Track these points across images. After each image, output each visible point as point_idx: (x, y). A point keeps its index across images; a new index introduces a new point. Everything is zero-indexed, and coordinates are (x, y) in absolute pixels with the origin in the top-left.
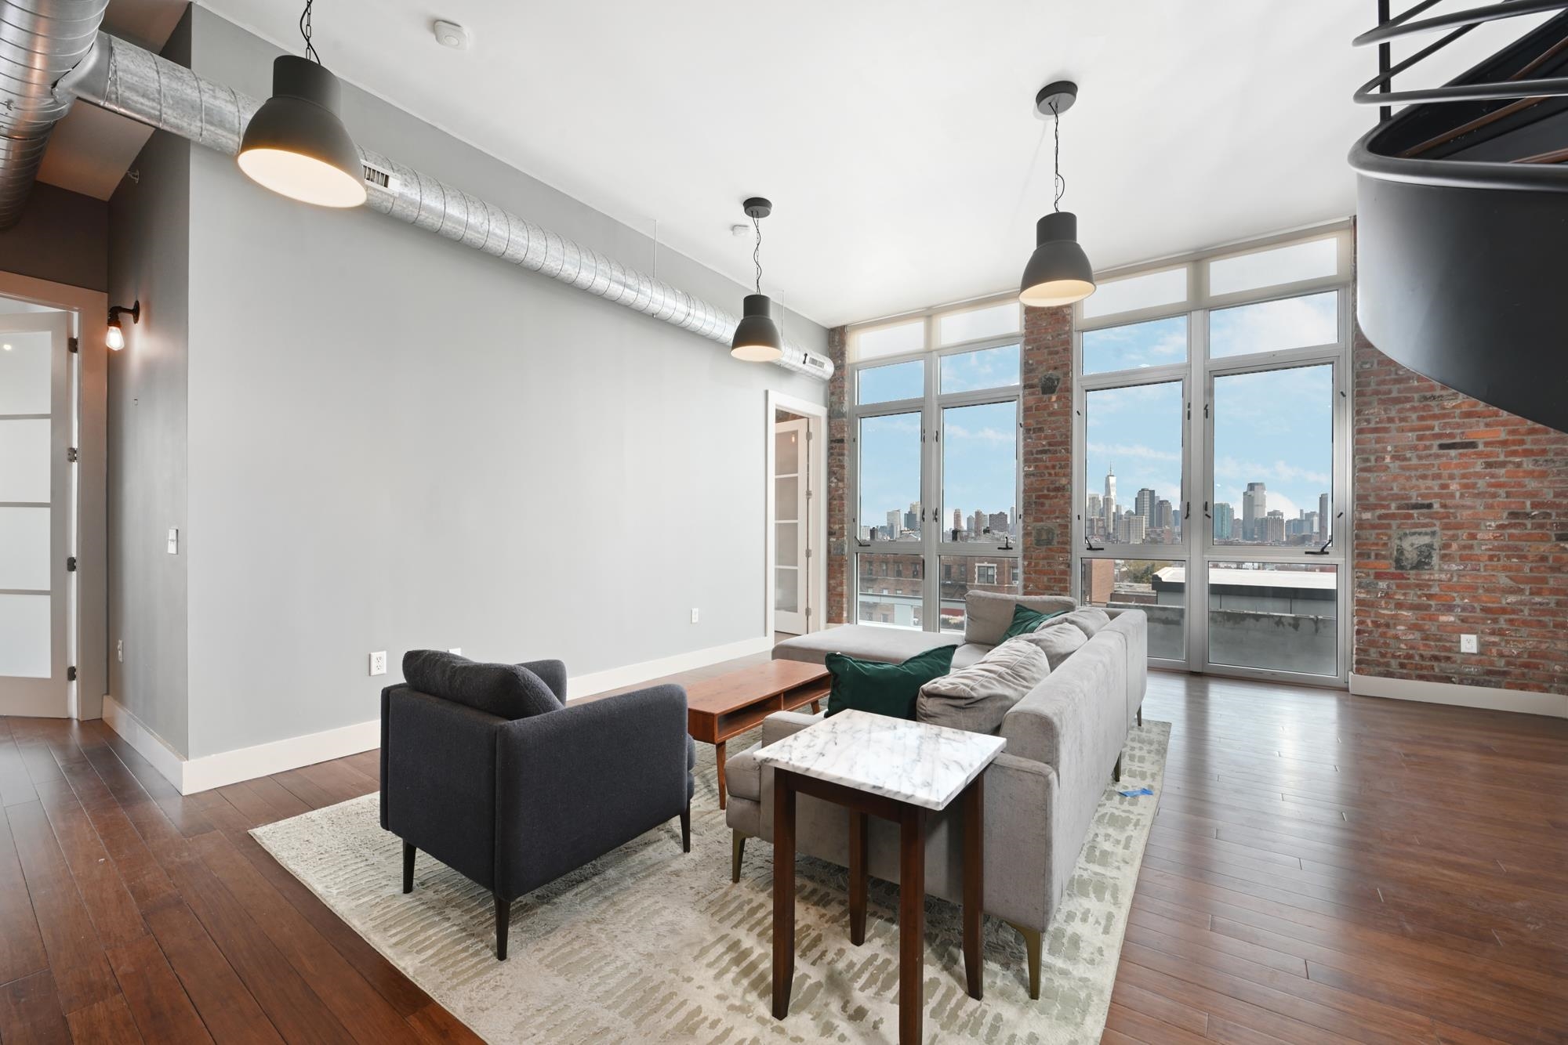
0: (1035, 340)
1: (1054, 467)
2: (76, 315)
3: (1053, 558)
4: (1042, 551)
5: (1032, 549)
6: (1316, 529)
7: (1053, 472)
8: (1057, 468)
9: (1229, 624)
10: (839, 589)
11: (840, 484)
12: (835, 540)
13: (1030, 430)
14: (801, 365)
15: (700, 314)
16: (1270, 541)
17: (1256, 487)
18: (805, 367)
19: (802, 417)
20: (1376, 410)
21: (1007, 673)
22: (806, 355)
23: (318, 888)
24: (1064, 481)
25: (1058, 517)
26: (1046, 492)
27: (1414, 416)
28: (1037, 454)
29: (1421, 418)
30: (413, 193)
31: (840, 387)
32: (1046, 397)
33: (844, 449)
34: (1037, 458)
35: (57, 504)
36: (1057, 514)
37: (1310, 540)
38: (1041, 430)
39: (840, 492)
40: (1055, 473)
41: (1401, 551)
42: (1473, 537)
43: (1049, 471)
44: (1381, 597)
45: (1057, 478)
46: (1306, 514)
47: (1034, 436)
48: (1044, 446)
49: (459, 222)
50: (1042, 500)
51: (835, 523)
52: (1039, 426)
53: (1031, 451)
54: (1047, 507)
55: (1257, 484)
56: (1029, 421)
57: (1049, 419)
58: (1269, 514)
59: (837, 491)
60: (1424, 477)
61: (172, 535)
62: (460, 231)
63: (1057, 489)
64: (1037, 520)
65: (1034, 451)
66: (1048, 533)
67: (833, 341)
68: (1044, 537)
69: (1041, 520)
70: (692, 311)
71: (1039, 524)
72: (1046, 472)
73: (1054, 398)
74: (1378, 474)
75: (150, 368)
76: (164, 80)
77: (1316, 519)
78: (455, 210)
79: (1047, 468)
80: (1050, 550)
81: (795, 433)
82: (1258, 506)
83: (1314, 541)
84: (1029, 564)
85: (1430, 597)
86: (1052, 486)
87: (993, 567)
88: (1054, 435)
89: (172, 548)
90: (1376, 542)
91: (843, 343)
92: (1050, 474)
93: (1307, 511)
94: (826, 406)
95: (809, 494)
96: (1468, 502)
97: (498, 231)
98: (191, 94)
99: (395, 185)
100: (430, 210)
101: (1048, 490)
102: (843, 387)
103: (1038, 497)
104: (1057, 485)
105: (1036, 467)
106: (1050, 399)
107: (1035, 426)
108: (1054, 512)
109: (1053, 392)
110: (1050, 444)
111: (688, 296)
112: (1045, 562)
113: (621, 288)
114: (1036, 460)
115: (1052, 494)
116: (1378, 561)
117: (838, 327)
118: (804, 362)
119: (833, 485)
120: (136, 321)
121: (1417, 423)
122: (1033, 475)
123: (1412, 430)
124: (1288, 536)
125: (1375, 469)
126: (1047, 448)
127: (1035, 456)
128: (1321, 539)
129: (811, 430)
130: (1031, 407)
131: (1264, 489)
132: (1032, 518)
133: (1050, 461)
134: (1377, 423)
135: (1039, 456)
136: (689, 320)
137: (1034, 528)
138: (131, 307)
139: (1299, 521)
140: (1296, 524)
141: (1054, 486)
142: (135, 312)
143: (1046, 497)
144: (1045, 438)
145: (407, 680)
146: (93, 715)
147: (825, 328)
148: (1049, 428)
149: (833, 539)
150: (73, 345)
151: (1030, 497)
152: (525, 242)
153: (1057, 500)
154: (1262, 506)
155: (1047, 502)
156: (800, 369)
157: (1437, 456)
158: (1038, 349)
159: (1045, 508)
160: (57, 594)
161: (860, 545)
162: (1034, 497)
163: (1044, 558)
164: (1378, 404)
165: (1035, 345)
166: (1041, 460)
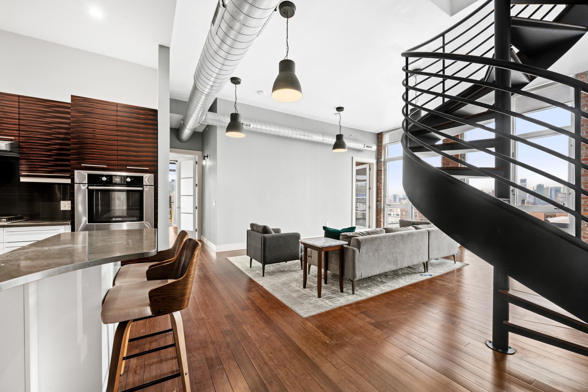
2: (197, 157)
10: (380, 220)
11: (381, 185)
12: (379, 203)
13: (444, 165)
14: (363, 148)
15: (327, 139)
18: (364, 148)
19: (366, 164)
20: (585, 152)
21: (365, 233)
22: (365, 145)
23: (237, 266)
30: (255, 126)
31: (381, 153)
33: (382, 173)
35: (194, 196)
39: (381, 187)
44: (586, 226)
49: (264, 130)
51: (379, 198)
52: (448, 163)
59: (380, 187)
61: (214, 202)
62: (265, 132)
67: (379, 137)
70: (324, 139)
74: (585, 177)
75: (210, 168)
76: (214, 117)
78: (264, 128)
81: (366, 169)
87: (417, 212)
89: (214, 204)
90: (584, 204)
91: (382, 138)
94: (376, 159)
95: (370, 188)
97: (273, 130)
98: (217, 118)
99: (252, 126)
100: (259, 129)
102: (382, 153)
107: (446, 163)
111: (323, 135)
113: (304, 137)
116: (585, 212)
117: (380, 133)
118: (364, 147)
119: (378, 185)
120: (208, 158)
125: (584, 175)
129: (371, 167)
134: (585, 156)
136: (324, 141)
138: (207, 156)
142: (207, 157)
145: (251, 228)
146: (199, 239)
147: (376, 133)
148: (451, 164)
149: (378, 203)
150: (196, 163)
152: (279, 131)
156: (363, 149)
160: (194, 214)
161: (387, 205)
164: (586, 149)
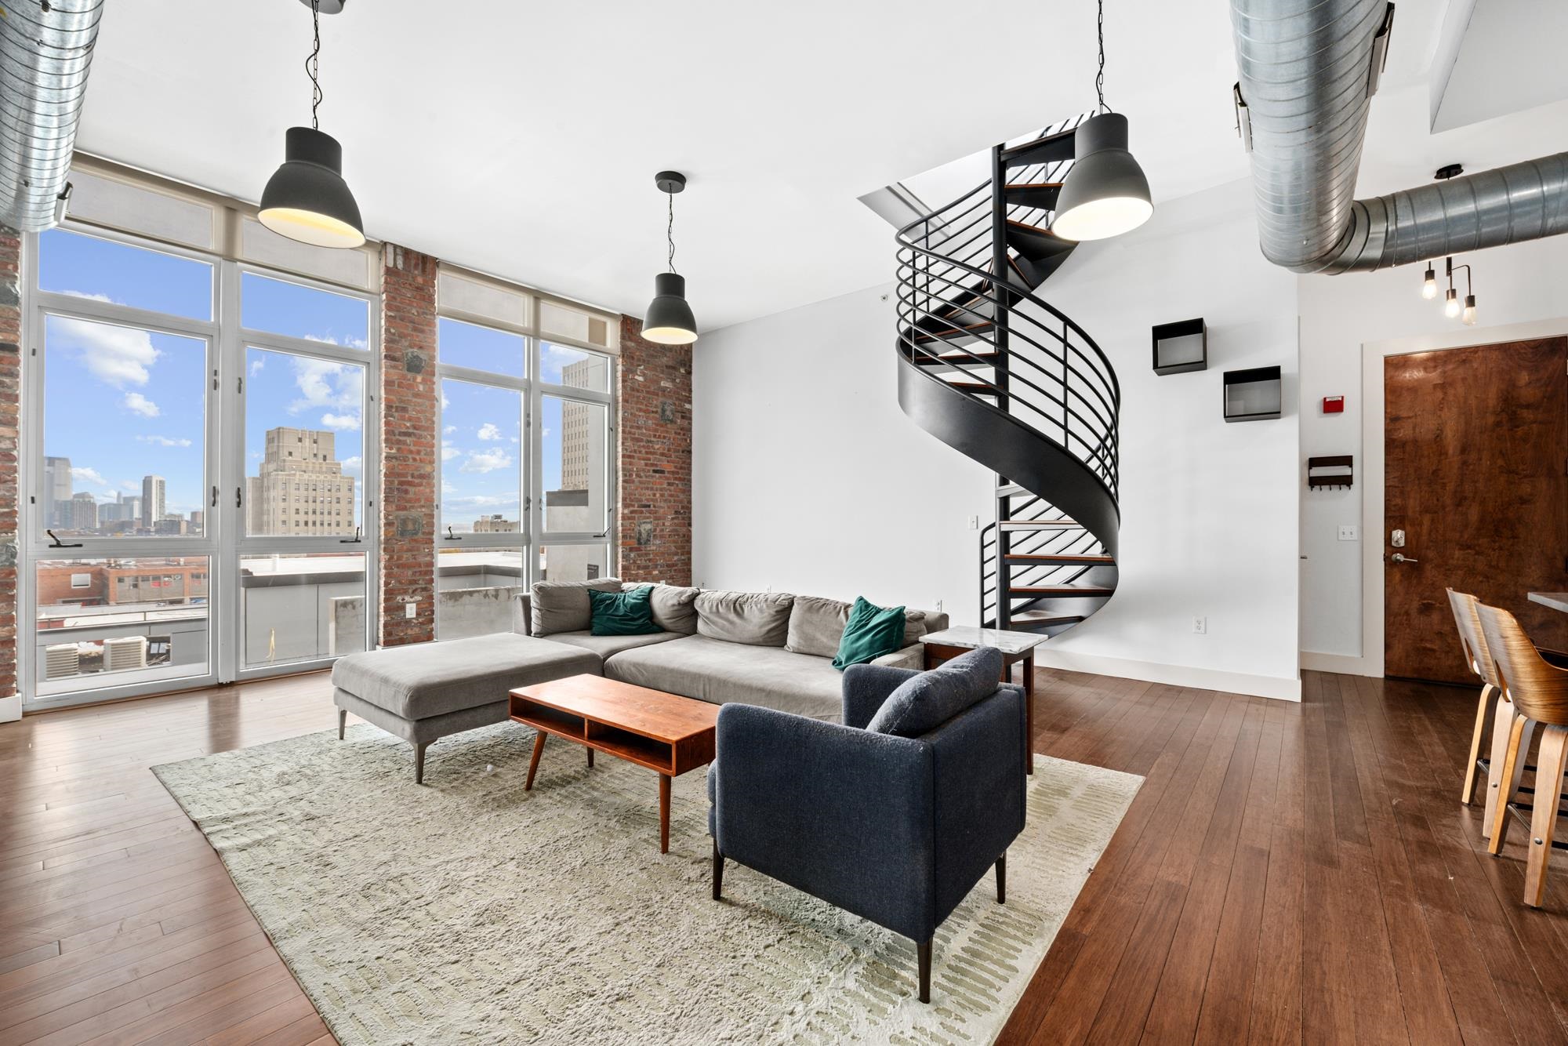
0: (398, 309)
1: (419, 452)
3: (418, 550)
4: (405, 543)
5: (395, 542)
6: (137, 514)
7: (418, 457)
8: (422, 453)
9: (451, 603)
13: (392, 406)
16: (77, 529)
17: (57, 461)
24: (428, 469)
25: (423, 506)
26: (410, 479)
27: (644, 451)
28: (399, 435)
29: (647, 453)
32: (410, 375)
34: (400, 441)
36: (422, 503)
37: (131, 527)
38: (404, 409)
40: (420, 459)
41: (640, 533)
42: (664, 525)
43: (414, 456)
45: (422, 465)
46: (125, 499)
47: (396, 414)
48: (408, 428)
50: (404, 487)
52: (402, 405)
53: (393, 431)
54: (410, 496)
55: (59, 459)
56: (391, 397)
57: (414, 400)
58: (76, 496)
60: (647, 489)
63: (422, 476)
64: (399, 508)
65: (397, 432)
66: (414, 524)
68: (410, 527)
69: (405, 509)
71: (402, 513)
72: (410, 456)
73: (419, 379)
74: (630, 485)
77: (137, 505)
79: (411, 452)
80: (416, 541)
82: (59, 485)
83: (135, 528)
84: (391, 558)
85: (650, 560)
86: (416, 473)
88: (419, 418)
92: (415, 460)
93: (125, 494)
96: (662, 504)
101: (413, 477)
103: (401, 483)
104: (422, 472)
105: (399, 450)
106: (415, 379)
107: (397, 404)
108: (418, 500)
109: (419, 372)
110: (415, 427)
112: (409, 554)
114: (399, 442)
115: (417, 481)
121: (645, 456)
122: (396, 458)
123: (644, 459)
124: (102, 523)
125: (629, 481)
126: (411, 430)
127: (398, 437)
128: (143, 525)
130: (394, 382)
131: (69, 465)
132: (394, 506)
133: (414, 445)
135: (401, 438)
137: (396, 517)
139: (115, 505)
140: (113, 509)
141: (418, 473)
143: (410, 484)
144: (410, 419)
148: (413, 409)
151: (392, 482)
153: (421, 488)
154: (65, 485)
155: (412, 489)
157: (653, 477)
158: (402, 320)
159: (408, 496)
162: (396, 482)
163: (408, 550)
165: (398, 314)
166: (405, 443)
